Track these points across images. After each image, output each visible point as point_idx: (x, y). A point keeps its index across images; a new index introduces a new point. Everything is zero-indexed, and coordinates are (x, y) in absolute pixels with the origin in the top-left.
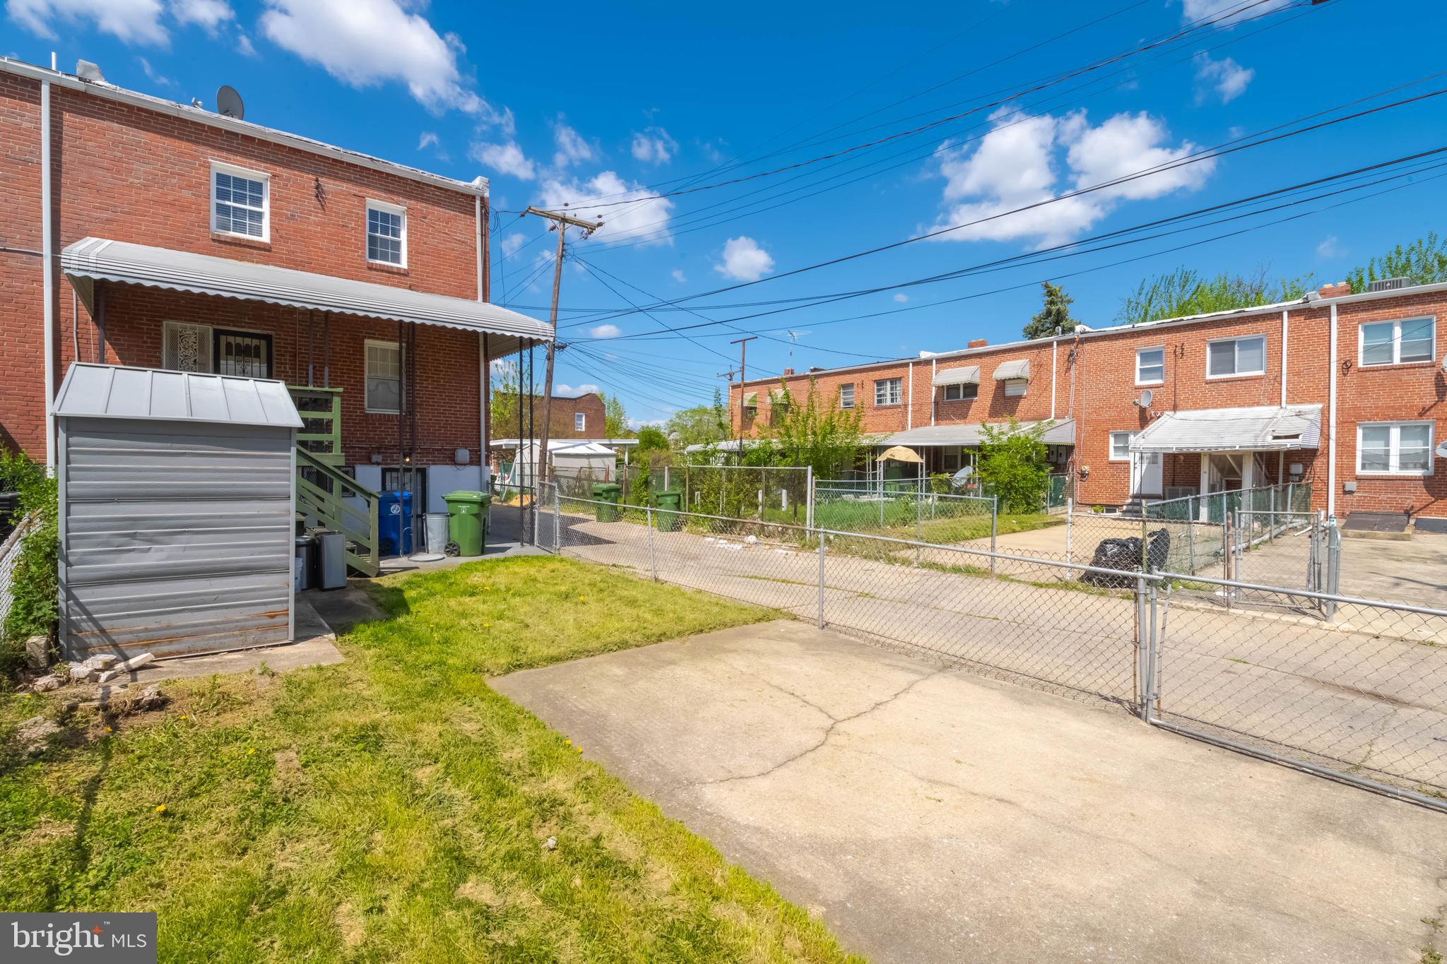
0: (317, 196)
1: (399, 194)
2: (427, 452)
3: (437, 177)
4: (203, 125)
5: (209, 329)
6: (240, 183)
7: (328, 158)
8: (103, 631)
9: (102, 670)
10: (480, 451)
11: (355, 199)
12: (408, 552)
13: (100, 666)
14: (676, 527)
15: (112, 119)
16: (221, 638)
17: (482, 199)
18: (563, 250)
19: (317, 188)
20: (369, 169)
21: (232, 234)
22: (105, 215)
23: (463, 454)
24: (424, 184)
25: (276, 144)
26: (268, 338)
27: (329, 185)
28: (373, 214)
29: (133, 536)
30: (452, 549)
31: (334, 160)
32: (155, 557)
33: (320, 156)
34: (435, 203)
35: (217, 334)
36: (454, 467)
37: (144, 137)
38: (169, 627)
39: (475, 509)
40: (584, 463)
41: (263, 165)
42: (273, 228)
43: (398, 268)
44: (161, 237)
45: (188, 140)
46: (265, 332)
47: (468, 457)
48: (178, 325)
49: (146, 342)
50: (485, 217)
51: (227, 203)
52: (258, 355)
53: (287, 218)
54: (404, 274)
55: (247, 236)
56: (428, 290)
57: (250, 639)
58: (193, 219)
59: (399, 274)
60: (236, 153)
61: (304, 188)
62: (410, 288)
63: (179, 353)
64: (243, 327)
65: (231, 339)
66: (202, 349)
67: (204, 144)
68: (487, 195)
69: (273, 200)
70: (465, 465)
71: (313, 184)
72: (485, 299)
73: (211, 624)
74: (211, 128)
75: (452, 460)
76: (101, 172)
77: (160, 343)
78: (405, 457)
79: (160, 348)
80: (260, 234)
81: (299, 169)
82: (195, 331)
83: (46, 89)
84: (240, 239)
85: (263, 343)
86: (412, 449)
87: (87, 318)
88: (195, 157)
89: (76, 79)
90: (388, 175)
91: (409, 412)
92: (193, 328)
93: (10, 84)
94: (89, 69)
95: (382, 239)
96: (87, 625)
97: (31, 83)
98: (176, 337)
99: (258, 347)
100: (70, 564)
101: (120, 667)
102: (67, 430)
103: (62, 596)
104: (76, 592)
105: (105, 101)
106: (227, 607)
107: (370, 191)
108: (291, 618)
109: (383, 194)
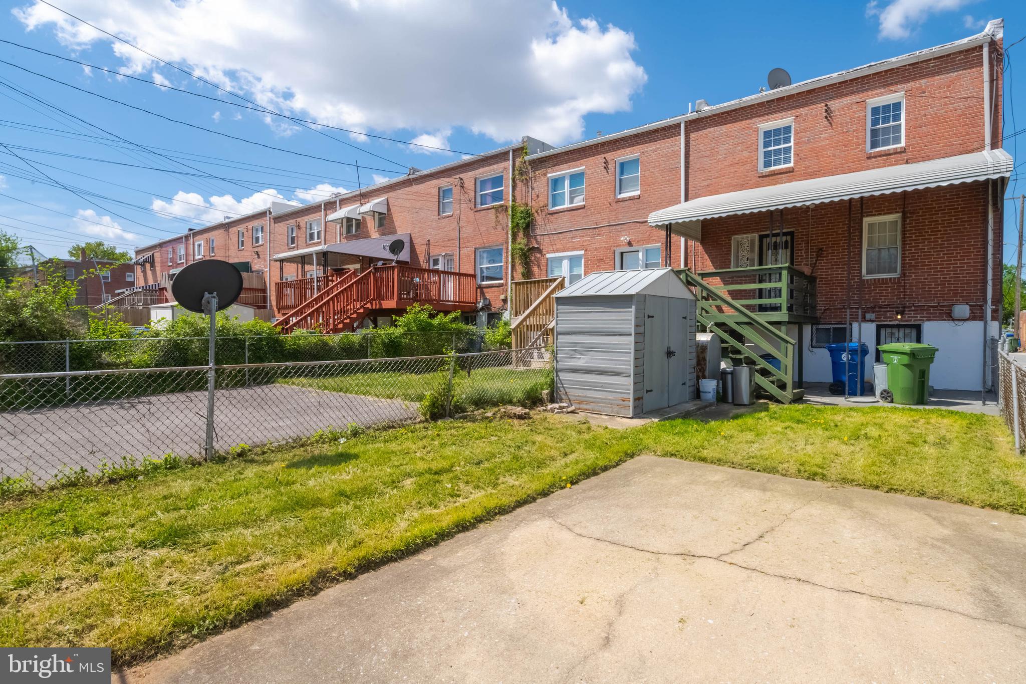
0: (826, 117)
1: (897, 83)
2: (922, 309)
3: (936, 48)
4: (753, 105)
5: (756, 236)
6: (777, 131)
7: (835, 84)
8: (566, 393)
9: (558, 409)
10: (985, 305)
11: (856, 106)
12: (853, 394)
13: (558, 407)
15: (710, 126)
16: (603, 406)
17: (992, 43)
19: (826, 111)
20: (869, 75)
21: (773, 168)
22: (706, 183)
24: (922, 62)
25: (797, 94)
26: (791, 234)
27: (834, 104)
28: (875, 111)
29: (575, 351)
30: (887, 396)
31: (840, 83)
32: (581, 362)
33: (828, 86)
34: (933, 74)
35: (761, 238)
36: (952, 323)
37: (724, 129)
38: (586, 397)
39: (906, 360)
41: (789, 112)
42: (796, 155)
43: (897, 149)
44: (732, 186)
45: (746, 119)
46: (789, 230)
47: (968, 312)
48: (739, 237)
49: (723, 251)
50: (996, 60)
51: (770, 149)
52: (786, 248)
53: (805, 143)
54: (903, 151)
55: (783, 166)
57: (614, 410)
58: (748, 168)
59: (896, 153)
60: (778, 111)
61: (817, 116)
62: (907, 162)
64: (776, 230)
65: (769, 239)
66: (752, 250)
67: (755, 117)
68: (999, 36)
69: (796, 133)
70: (964, 320)
71: (824, 109)
72: (994, 147)
73: (599, 398)
74: (758, 104)
75: (948, 315)
76: (705, 159)
77: (730, 251)
78: (897, 314)
79: (730, 254)
80: (790, 162)
81: (814, 103)
82: (747, 240)
83: (683, 126)
84: (774, 171)
85: (789, 238)
86: (904, 307)
87: (698, 244)
88: (749, 128)
89: (695, 113)
90: (886, 71)
91: (904, 274)
92: (747, 237)
93: (671, 131)
94: (700, 104)
95: (883, 128)
96: (562, 389)
97: (678, 126)
98: (739, 244)
99: (786, 242)
100: (557, 362)
101: (564, 410)
102: (557, 303)
103: (555, 375)
104: (559, 374)
105: (707, 118)
106: (606, 391)
107: (870, 93)
108: (631, 404)
109: (882, 90)
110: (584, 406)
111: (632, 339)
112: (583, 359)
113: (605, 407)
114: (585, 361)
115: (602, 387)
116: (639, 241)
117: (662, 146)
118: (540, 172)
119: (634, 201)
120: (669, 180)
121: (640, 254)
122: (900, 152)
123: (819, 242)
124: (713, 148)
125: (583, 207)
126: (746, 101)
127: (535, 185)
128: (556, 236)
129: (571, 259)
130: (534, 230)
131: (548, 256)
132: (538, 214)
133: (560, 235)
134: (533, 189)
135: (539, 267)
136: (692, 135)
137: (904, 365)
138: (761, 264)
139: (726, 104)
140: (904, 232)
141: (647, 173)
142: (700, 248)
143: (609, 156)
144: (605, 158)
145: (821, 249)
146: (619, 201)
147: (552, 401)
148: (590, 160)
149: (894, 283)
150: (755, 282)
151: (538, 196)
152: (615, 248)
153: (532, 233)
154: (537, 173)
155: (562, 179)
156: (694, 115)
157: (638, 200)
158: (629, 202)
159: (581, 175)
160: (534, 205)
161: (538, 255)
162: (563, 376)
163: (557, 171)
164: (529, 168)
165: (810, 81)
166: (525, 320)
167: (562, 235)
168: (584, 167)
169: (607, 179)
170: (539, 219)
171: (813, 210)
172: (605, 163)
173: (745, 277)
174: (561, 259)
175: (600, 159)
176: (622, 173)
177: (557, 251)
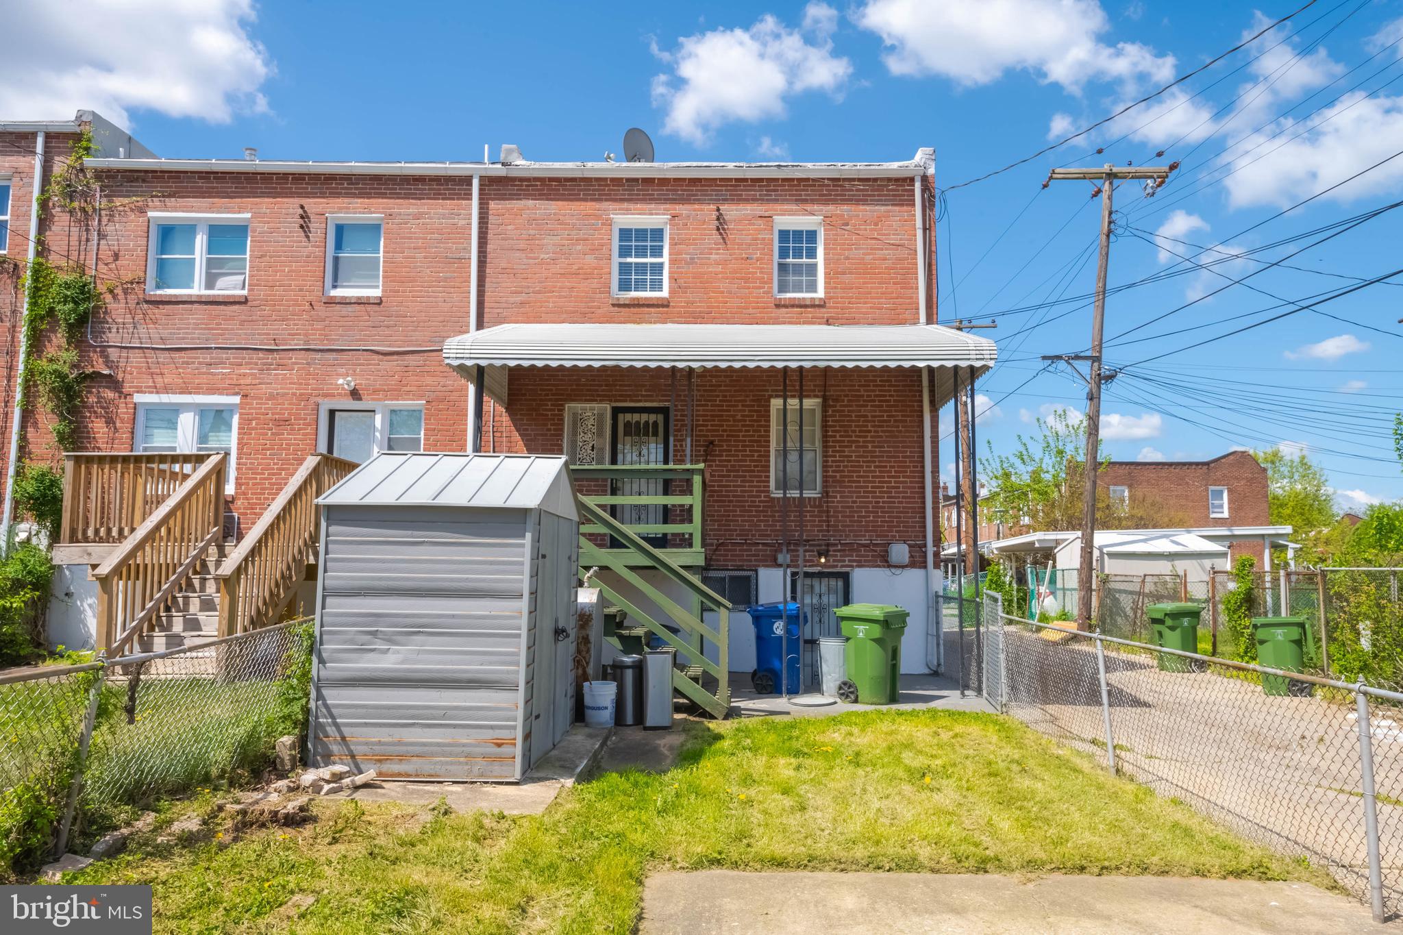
0: (718, 229)
1: (813, 201)
2: (850, 548)
3: (861, 166)
4: (606, 179)
5: (607, 407)
6: (641, 234)
7: (730, 180)
8: (343, 738)
9: (328, 782)
10: (925, 546)
11: (760, 222)
12: (794, 691)
13: (327, 777)
14: (1298, 688)
15: (528, 196)
16: (447, 763)
17: (925, 179)
18: (1110, 223)
19: (718, 219)
20: (776, 180)
21: (634, 294)
22: (519, 298)
23: (900, 552)
24: (845, 180)
25: (676, 180)
26: (665, 411)
27: (732, 211)
28: (784, 235)
29: (374, 634)
30: (848, 691)
31: (737, 180)
32: (390, 661)
33: (721, 180)
34: (858, 201)
35: (616, 412)
36: (887, 571)
37: (551, 207)
38: (400, 743)
39: (877, 631)
40: (1163, 567)
41: (663, 207)
42: (673, 279)
43: (813, 299)
44: (566, 312)
45: (592, 200)
46: (662, 405)
47: (907, 555)
48: (578, 406)
49: (550, 430)
50: (929, 204)
51: (629, 260)
52: (655, 434)
53: (687, 263)
54: (821, 305)
55: (648, 294)
56: (852, 321)
57: (476, 769)
58: (595, 286)
59: (813, 306)
60: (643, 200)
61: (704, 222)
62: (828, 323)
63: (579, 438)
64: (640, 401)
65: (628, 417)
66: (600, 433)
67: (607, 200)
68: (931, 171)
69: (673, 244)
70: (903, 567)
71: (714, 215)
72: (930, 321)
73: (438, 745)
74: (613, 180)
75: (884, 560)
76: (518, 254)
77: (562, 430)
78: (820, 555)
79: (562, 435)
80: (661, 289)
81: (700, 201)
82: (594, 411)
83: (476, 183)
84: (638, 299)
85: (660, 418)
86: (828, 545)
87: (501, 409)
88: (598, 217)
89: (499, 166)
90: (800, 180)
91: (826, 493)
92: (592, 409)
93: (454, 186)
94: (510, 152)
95: (794, 265)
96: (331, 730)
97: (467, 180)
98: (577, 420)
99: (655, 424)
100: (322, 661)
101: (347, 781)
102: (328, 519)
103: (313, 695)
104: (325, 692)
105: (522, 179)
106: (455, 726)
107: (778, 207)
108: (518, 751)
109: (794, 207)
110: (395, 767)
111: (524, 605)
112: (398, 652)
113: (452, 763)
114: (400, 657)
115: (444, 717)
116: (375, 391)
117: (435, 211)
118: (126, 201)
119: (369, 308)
120: (445, 279)
121: (378, 419)
122: (819, 306)
123: (707, 431)
124: (531, 238)
125: (244, 301)
126: (593, 170)
127: (110, 229)
128: (167, 354)
129: (202, 411)
130: (98, 334)
131: (138, 398)
132: (115, 297)
133: (177, 355)
134: (101, 236)
135: (110, 421)
136: (493, 205)
137: (875, 640)
138: (614, 461)
139: (557, 165)
140: (825, 426)
141: (399, 257)
142: (505, 419)
143: (312, 205)
144: (302, 207)
145: (712, 443)
146: (331, 302)
147: (305, 760)
148: (265, 204)
149: (815, 506)
150: (604, 493)
151: (116, 256)
152: (320, 400)
153: (95, 338)
154: (118, 201)
155: (190, 229)
156: (498, 170)
157: (376, 308)
158: (357, 307)
159: (240, 231)
160: (102, 276)
161: (110, 394)
162: (333, 697)
163: (175, 209)
164: (96, 186)
165: (695, 164)
166: (132, 554)
167: (183, 354)
168: (249, 215)
169: (305, 252)
170: (117, 310)
171: (698, 376)
172: (302, 217)
173: (587, 480)
174: (176, 409)
175: (290, 206)
176: (339, 246)
177: (166, 389)
